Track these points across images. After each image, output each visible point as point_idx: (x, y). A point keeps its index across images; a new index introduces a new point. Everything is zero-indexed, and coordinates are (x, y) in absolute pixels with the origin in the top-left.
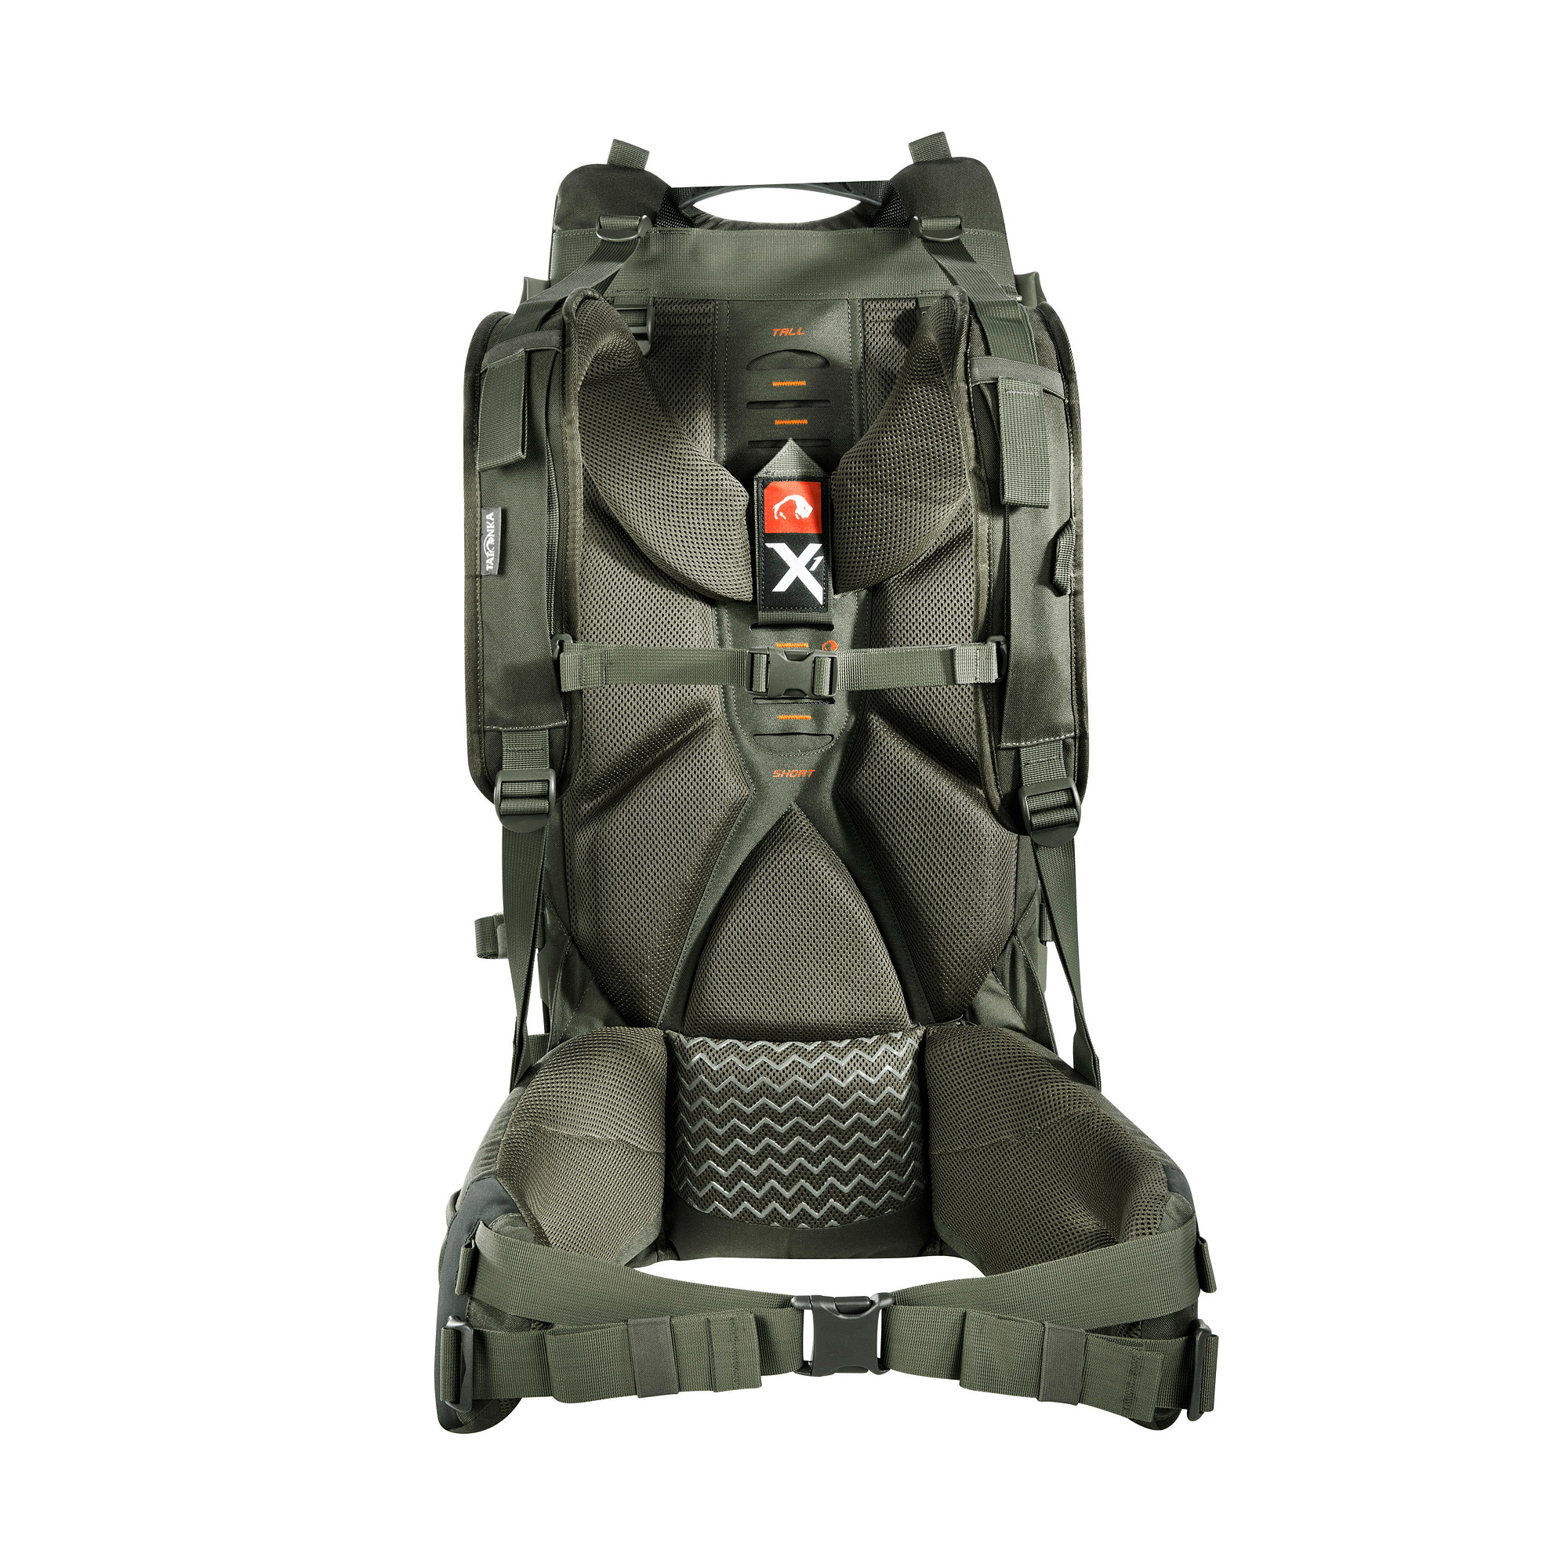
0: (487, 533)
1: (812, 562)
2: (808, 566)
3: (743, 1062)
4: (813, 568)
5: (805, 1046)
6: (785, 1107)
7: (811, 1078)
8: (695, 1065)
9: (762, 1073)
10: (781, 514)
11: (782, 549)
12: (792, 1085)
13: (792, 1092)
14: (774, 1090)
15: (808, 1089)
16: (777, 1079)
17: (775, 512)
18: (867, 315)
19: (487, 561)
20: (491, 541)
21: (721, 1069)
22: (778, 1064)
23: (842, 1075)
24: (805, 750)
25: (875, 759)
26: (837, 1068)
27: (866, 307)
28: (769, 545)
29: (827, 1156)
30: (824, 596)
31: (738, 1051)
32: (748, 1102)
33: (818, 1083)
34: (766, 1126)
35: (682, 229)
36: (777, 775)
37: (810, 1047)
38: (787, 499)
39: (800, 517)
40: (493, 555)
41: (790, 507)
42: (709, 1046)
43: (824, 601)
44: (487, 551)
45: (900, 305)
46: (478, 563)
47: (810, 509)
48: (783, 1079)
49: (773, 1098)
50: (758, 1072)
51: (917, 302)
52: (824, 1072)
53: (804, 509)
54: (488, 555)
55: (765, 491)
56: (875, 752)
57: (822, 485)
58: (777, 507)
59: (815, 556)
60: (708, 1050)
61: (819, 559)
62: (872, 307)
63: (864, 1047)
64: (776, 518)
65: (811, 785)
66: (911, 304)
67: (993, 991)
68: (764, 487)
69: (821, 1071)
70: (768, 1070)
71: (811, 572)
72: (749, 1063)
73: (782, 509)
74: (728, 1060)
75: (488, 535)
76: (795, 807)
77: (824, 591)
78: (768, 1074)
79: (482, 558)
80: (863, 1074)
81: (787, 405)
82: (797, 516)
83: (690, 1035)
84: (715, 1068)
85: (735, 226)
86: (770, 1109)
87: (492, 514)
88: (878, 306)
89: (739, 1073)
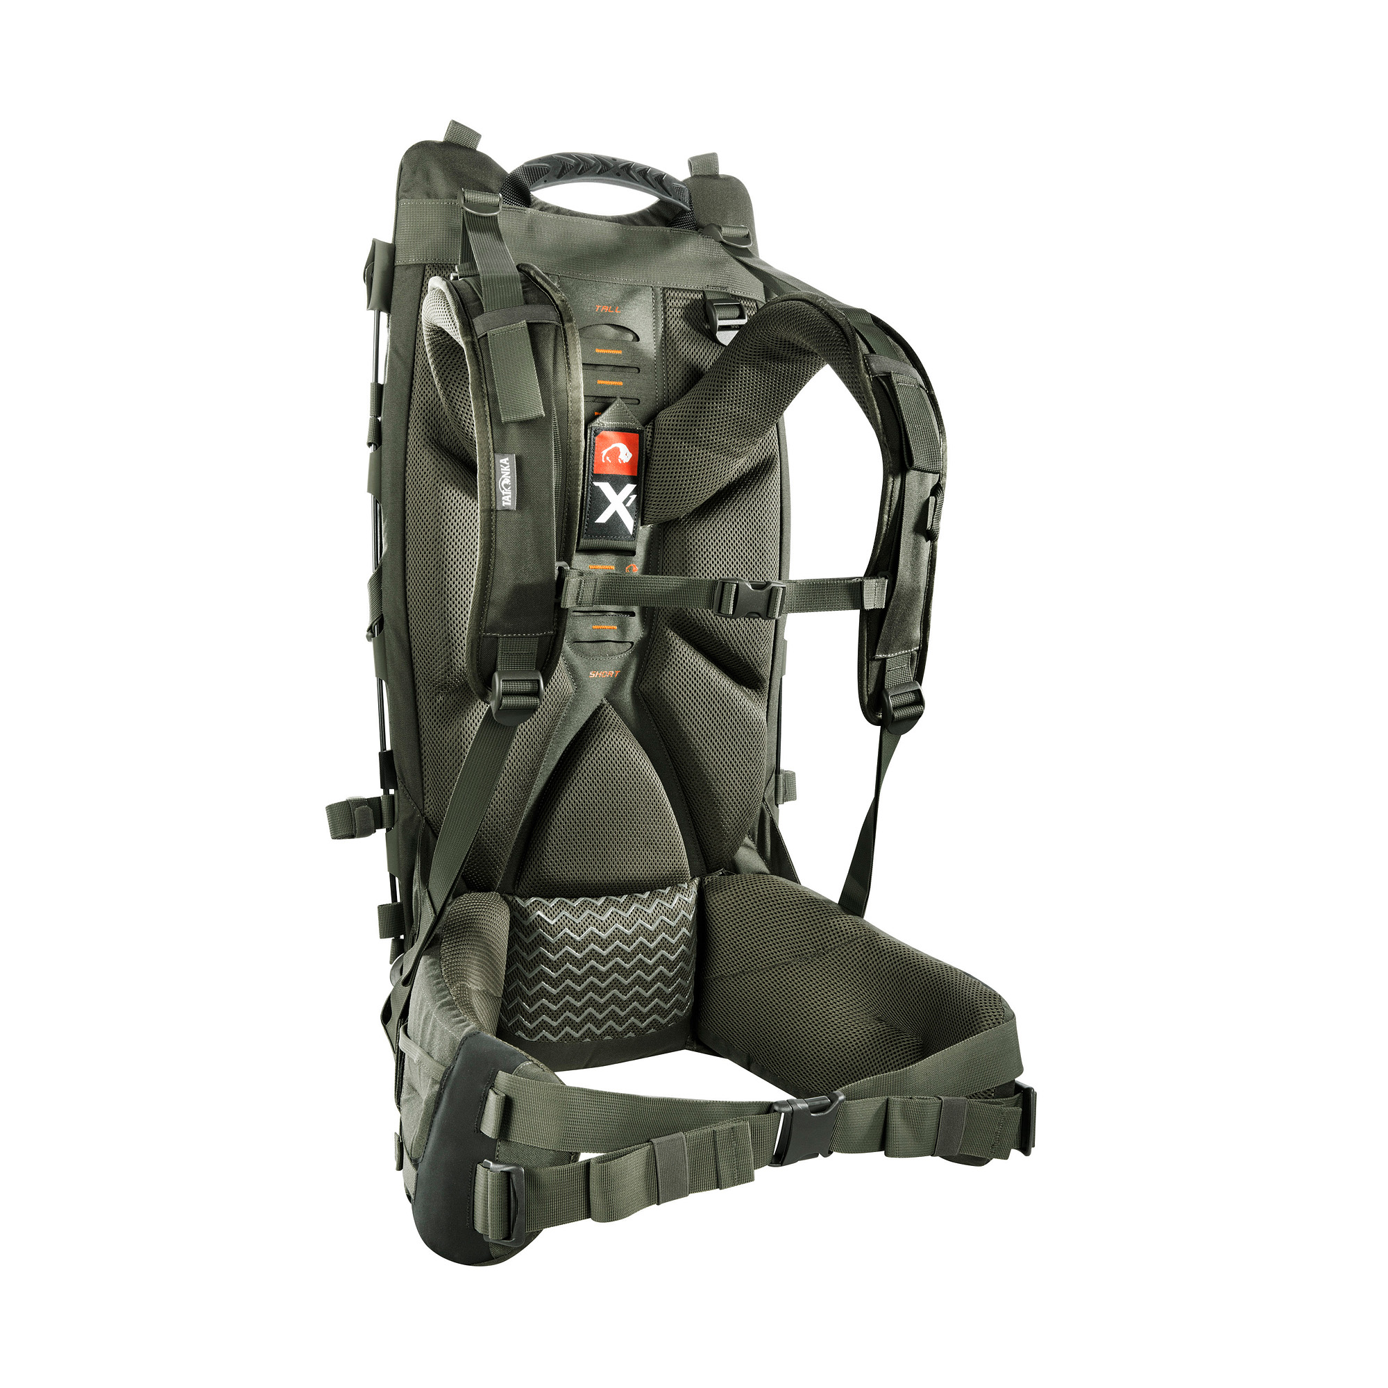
0: (502, 474)
1: (628, 499)
2: (625, 502)
3: (573, 916)
4: (629, 504)
5: (618, 899)
6: (608, 950)
7: (628, 925)
8: (533, 921)
9: (589, 924)
10: (608, 458)
11: (605, 488)
12: (614, 932)
13: (614, 938)
14: (600, 937)
15: (626, 934)
16: (602, 928)
17: (603, 456)
18: (668, 301)
19: (503, 498)
20: (507, 481)
21: (556, 923)
22: (600, 915)
23: (651, 921)
24: (612, 654)
25: (673, 662)
26: (646, 915)
27: (667, 295)
28: (596, 484)
29: (635, 987)
30: (634, 527)
31: (567, 906)
32: (579, 949)
33: (633, 928)
34: (592, 967)
35: (519, 207)
36: (593, 675)
37: (622, 900)
38: (613, 446)
39: (622, 461)
40: (510, 493)
41: (616, 452)
42: (544, 905)
43: (634, 531)
44: (503, 489)
45: (692, 295)
46: (494, 499)
47: (630, 455)
48: (607, 928)
49: (599, 944)
50: (587, 923)
51: (704, 294)
52: (637, 919)
53: (625, 455)
54: (503, 493)
55: (596, 438)
56: (673, 656)
57: (640, 436)
58: (604, 452)
59: (630, 495)
60: (544, 908)
61: (634, 497)
62: (672, 295)
63: (662, 896)
64: (604, 461)
65: (617, 683)
66: (700, 296)
67: (747, 846)
68: (596, 434)
69: (635, 919)
70: (594, 921)
71: (627, 508)
72: (579, 917)
73: (609, 454)
74: (561, 915)
75: (503, 477)
76: (605, 702)
77: (635, 524)
78: (594, 924)
79: (498, 496)
80: (666, 919)
81: (607, 368)
82: (619, 460)
83: (525, 897)
84: (552, 923)
85: (558, 211)
86: (596, 953)
87: (507, 459)
88: (676, 295)
89: (572, 925)
